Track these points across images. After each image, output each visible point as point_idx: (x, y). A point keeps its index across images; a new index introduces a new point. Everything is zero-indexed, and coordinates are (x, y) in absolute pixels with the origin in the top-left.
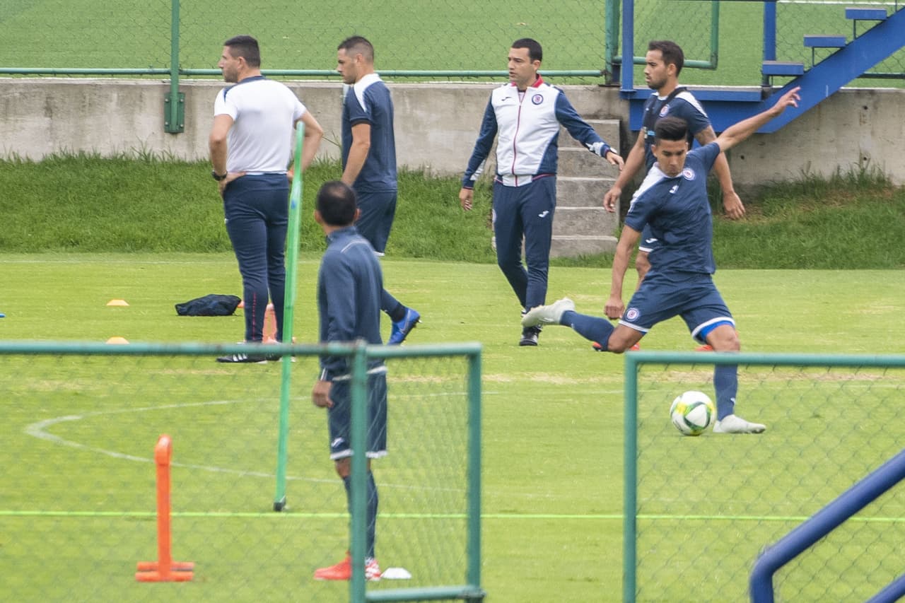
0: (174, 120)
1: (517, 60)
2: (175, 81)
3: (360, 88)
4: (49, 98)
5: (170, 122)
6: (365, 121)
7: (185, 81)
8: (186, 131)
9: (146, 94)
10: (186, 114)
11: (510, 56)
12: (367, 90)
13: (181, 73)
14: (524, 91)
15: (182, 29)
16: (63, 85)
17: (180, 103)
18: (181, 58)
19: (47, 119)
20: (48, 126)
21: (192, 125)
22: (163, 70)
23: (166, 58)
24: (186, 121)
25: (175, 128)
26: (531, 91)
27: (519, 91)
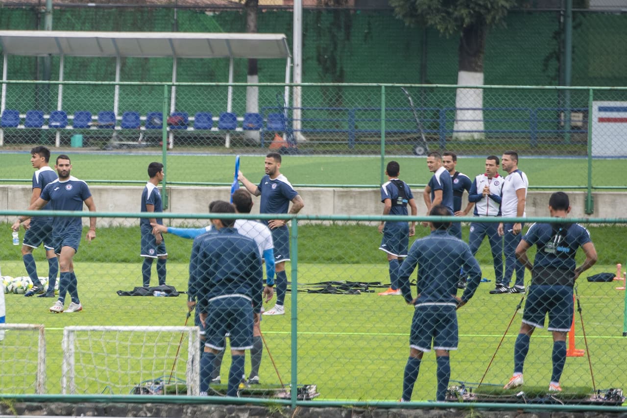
0: (589, 208)
1: (491, 165)
2: (589, 192)
3: (438, 175)
4: (535, 199)
5: (587, 209)
6: (441, 189)
7: (594, 192)
8: (594, 212)
9: (577, 197)
10: (595, 206)
11: (487, 163)
12: (441, 176)
13: (593, 188)
14: (491, 179)
15: (592, 169)
16: (540, 193)
17: (592, 201)
18: (593, 182)
19: (534, 208)
20: (534, 211)
21: (597, 211)
22: (584, 186)
23: (586, 182)
24: (594, 209)
25: (589, 212)
26: (494, 179)
27: (489, 179)
